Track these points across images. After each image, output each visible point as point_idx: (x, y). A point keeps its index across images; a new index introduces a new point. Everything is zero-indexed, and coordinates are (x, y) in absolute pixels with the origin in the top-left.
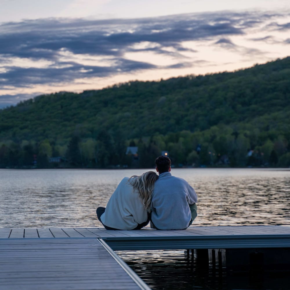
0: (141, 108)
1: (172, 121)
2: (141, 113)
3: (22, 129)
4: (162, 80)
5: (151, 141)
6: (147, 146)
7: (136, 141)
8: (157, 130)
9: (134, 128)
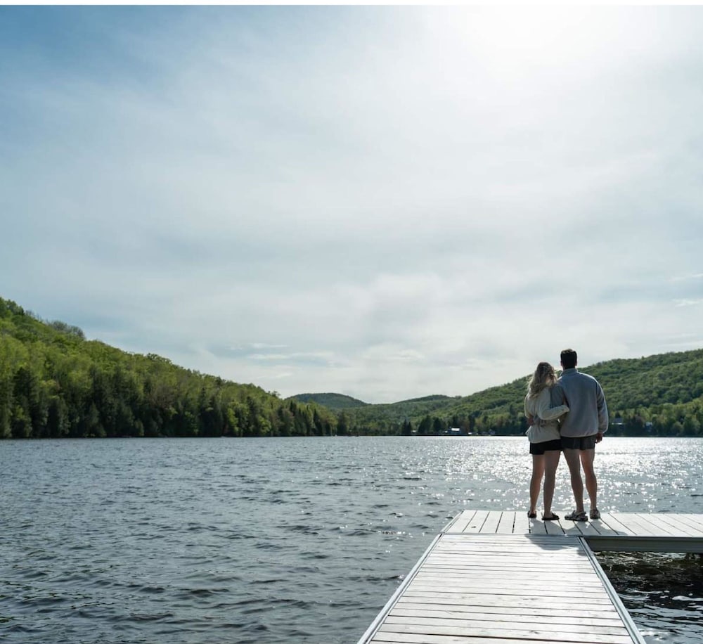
0: (624, 383)
1: (655, 394)
2: (625, 387)
3: (517, 402)
4: (643, 358)
5: (636, 413)
6: (632, 417)
7: (621, 413)
8: (641, 402)
9: (619, 401)
